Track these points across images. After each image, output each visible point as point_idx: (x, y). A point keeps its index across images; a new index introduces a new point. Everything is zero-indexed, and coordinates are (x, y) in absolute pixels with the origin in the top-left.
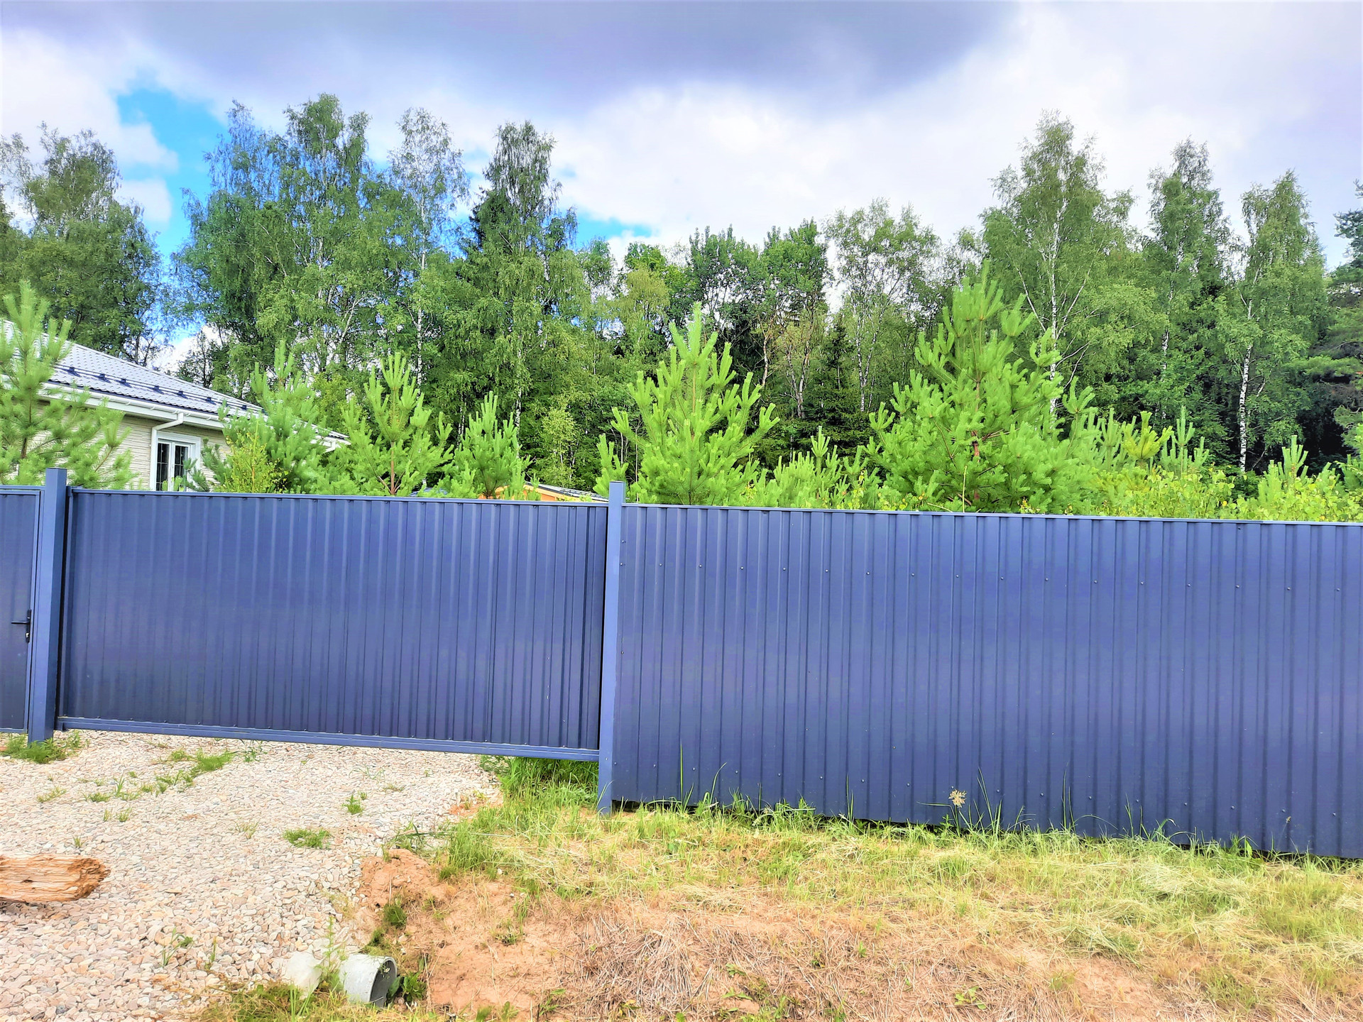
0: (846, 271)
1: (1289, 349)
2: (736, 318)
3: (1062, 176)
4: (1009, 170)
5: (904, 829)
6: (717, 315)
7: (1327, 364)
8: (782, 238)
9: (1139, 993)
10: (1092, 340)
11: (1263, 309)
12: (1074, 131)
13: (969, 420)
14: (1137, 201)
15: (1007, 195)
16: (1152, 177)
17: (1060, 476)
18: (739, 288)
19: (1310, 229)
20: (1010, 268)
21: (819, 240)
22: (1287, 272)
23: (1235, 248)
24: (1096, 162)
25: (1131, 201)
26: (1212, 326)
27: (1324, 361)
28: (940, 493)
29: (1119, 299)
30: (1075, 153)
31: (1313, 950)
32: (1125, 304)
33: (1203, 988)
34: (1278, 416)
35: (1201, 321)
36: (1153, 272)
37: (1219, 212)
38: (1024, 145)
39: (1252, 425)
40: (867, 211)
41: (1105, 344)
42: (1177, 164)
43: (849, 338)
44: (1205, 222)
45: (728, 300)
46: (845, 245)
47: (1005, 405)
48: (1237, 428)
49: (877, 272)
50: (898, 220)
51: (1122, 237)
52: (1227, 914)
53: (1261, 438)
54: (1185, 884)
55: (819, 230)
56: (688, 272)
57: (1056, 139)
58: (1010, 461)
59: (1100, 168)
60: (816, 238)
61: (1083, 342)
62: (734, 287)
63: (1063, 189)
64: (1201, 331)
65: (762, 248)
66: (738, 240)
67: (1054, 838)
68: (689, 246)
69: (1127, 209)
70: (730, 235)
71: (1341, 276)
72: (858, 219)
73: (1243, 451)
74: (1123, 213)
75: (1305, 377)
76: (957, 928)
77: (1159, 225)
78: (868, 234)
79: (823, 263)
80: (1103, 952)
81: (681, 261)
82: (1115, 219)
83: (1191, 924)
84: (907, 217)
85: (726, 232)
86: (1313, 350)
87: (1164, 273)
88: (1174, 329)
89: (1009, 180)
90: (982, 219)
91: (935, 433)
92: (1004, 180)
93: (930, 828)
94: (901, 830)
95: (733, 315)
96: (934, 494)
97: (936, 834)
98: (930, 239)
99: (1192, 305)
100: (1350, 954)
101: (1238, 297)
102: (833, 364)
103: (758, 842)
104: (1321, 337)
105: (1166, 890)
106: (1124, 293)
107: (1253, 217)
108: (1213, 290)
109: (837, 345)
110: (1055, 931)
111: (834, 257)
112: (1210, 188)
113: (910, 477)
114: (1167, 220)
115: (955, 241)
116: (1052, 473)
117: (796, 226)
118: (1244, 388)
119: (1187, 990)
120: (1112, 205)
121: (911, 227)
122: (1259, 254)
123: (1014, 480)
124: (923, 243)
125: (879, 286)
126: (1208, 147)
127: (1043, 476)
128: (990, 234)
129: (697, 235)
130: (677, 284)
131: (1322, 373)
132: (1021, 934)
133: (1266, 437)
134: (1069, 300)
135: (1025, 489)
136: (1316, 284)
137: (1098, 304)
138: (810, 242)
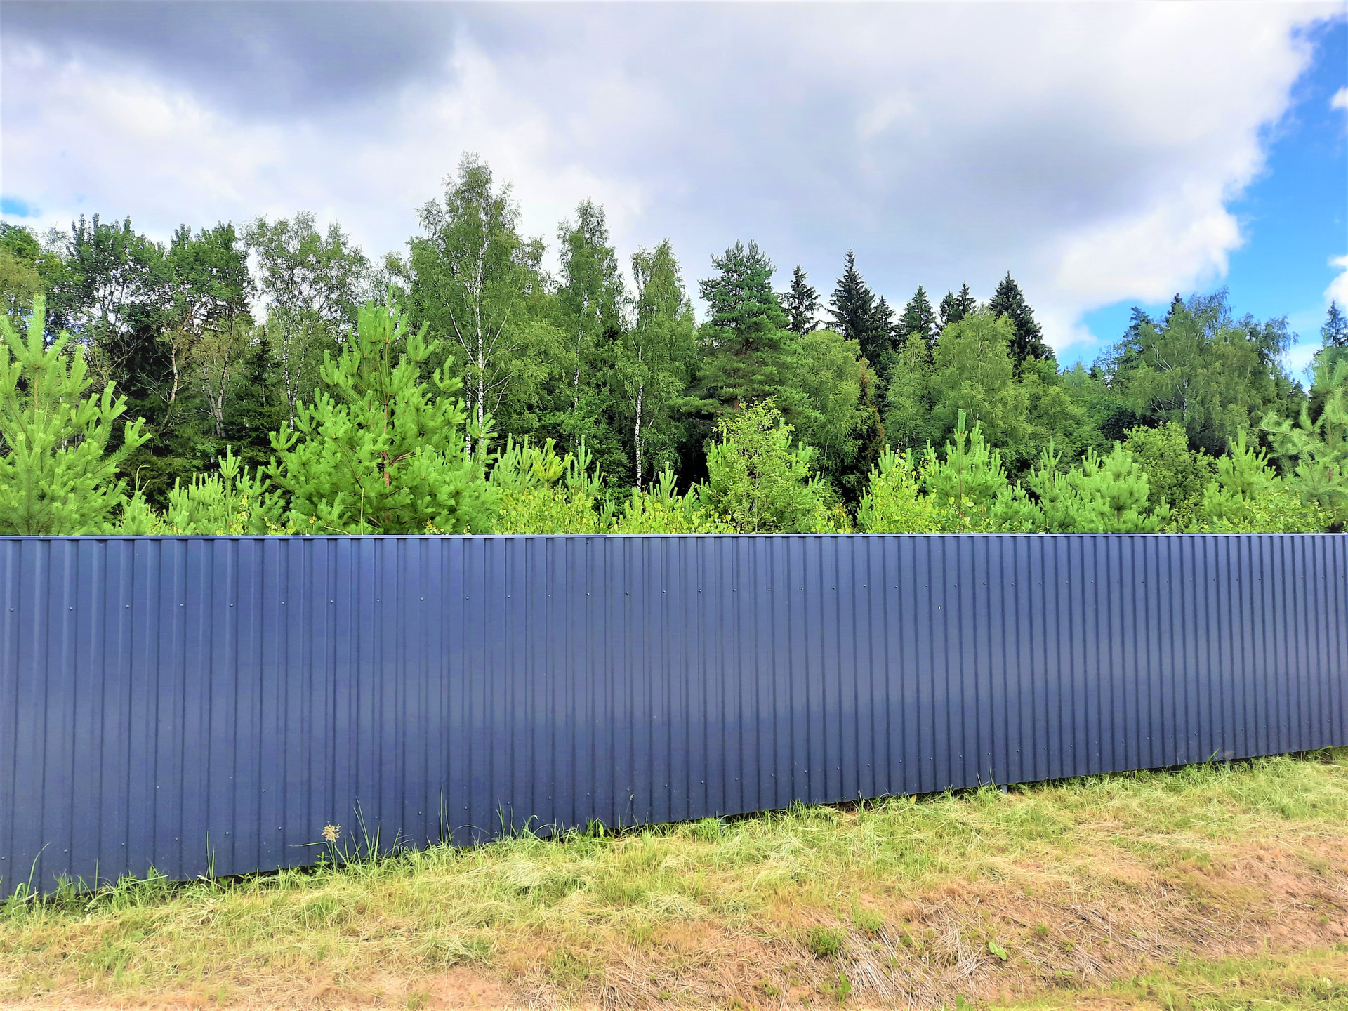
0: (268, 283)
1: (671, 389)
2: (136, 321)
3: (483, 216)
4: (433, 203)
5: (275, 877)
6: (112, 317)
7: (697, 403)
8: (193, 237)
9: (490, 993)
10: (515, 372)
11: (650, 354)
12: (493, 176)
13: (373, 443)
14: (548, 249)
15: (432, 227)
16: (561, 229)
17: (464, 497)
18: (138, 288)
19: (682, 290)
20: (438, 298)
21: (238, 246)
22: (667, 324)
23: (629, 301)
24: (513, 207)
25: (543, 248)
26: (612, 366)
27: (695, 401)
28: (346, 516)
29: (536, 336)
30: (494, 197)
31: (637, 914)
32: (541, 341)
33: (547, 972)
34: (664, 445)
35: (604, 361)
36: (565, 314)
37: (615, 268)
38: (448, 181)
39: (645, 453)
40: (292, 222)
41: (525, 376)
42: (581, 220)
43: (275, 352)
44: (604, 275)
45: (127, 301)
46: (267, 255)
47: (412, 428)
48: (635, 454)
49: (305, 288)
50: (324, 236)
51: (538, 281)
52: (574, 895)
53: (652, 464)
54: (543, 874)
55: (237, 235)
56: (71, 264)
57: (476, 181)
58: (415, 483)
59: (516, 214)
60: (234, 244)
61: (505, 373)
62: (133, 287)
63: (485, 229)
64: (605, 369)
65: (168, 247)
66: (138, 234)
67: (432, 854)
68: (71, 234)
69: (540, 255)
70: (127, 226)
71: (704, 332)
72: (282, 227)
73: (639, 475)
74: (538, 259)
75: (681, 413)
76: (312, 975)
77: (568, 272)
78: (293, 246)
79: (244, 271)
80: (460, 960)
81: (62, 251)
82: (530, 262)
83: (542, 913)
84: (335, 234)
85: (122, 224)
86: (686, 392)
87: (573, 316)
88: (583, 367)
89: (435, 212)
90: (409, 247)
91: (339, 455)
92: (429, 212)
93: (305, 870)
94: (270, 879)
95: (131, 316)
96: (340, 517)
97: (311, 875)
98: (360, 260)
99: (597, 346)
100: (664, 908)
101: (631, 342)
102: (257, 379)
103: (88, 930)
104: (693, 382)
105: (526, 885)
106: (539, 330)
107: (640, 275)
108: (613, 334)
109: (261, 360)
110: (414, 951)
111: (254, 265)
112: (607, 245)
113: (315, 499)
114: (574, 268)
115: (382, 264)
116: (456, 495)
117: (210, 227)
118: (638, 421)
119: (533, 978)
120: (528, 250)
121: (339, 247)
122: (645, 307)
123: (420, 502)
124: (352, 263)
125: (308, 301)
126: (605, 210)
127: (446, 497)
128: (418, 262)
129: (83, 222)
130: (55, 276)
131: (693, 410)
132: (381, 964)
133: (655, 463)
134: (493, 332)
135: (430, 510)
136: (687, 337)
137: (518, 339)
138: (228, 247)
